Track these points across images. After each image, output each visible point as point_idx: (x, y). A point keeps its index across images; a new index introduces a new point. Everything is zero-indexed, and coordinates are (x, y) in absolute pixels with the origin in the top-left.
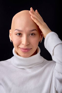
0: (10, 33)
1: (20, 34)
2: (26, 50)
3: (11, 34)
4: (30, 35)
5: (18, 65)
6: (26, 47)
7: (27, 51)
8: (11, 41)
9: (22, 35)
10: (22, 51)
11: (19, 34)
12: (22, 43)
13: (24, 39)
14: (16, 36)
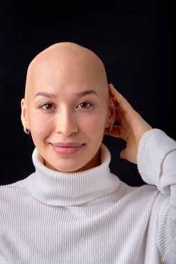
0: (23, 107)
1: (51, 106)
2: (69, 150)
3: (25, 111)
4: (80, 106)
5: (49, 197)
6: (69, 141)
7: (73, 153)
8: (27, 130)
9: (55, 107)
10: (58, 152)
11: (47, 106)
12: (58, 129)
13: (61, 119)
14: (39, 111)
